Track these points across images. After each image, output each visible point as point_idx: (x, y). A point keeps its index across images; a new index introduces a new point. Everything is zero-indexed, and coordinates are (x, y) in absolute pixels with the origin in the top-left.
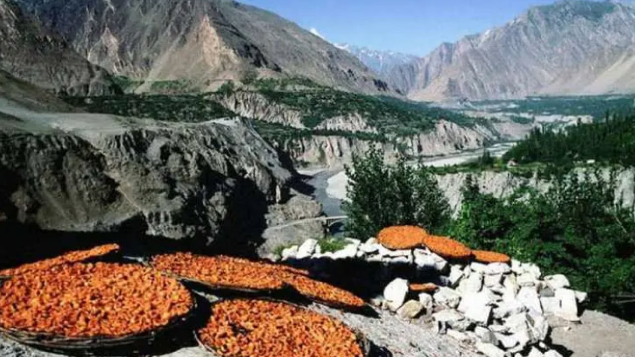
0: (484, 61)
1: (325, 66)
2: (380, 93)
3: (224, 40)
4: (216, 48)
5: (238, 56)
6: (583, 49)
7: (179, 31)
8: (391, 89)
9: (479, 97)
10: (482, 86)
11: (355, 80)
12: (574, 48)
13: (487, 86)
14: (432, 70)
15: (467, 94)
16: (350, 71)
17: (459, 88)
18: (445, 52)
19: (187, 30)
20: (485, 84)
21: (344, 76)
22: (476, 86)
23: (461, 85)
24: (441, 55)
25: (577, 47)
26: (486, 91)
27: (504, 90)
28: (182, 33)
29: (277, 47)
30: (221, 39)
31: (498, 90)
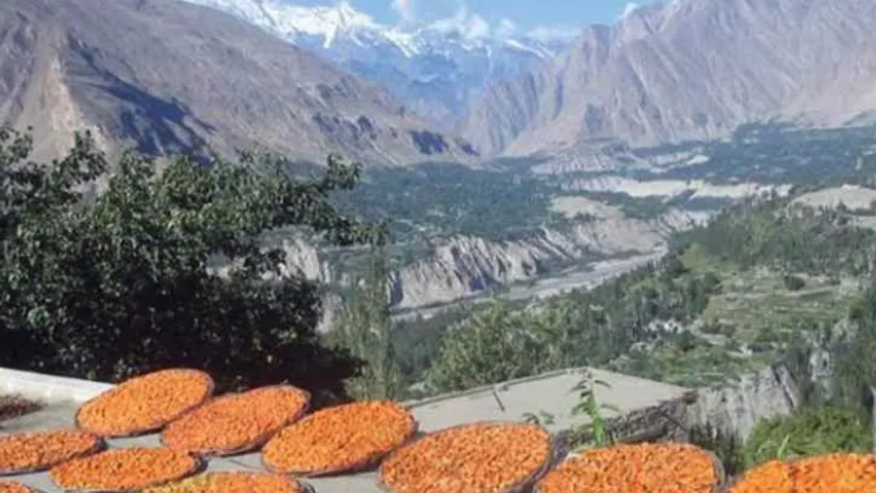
0: (661, 65)
1: (307, 116)
2: (425, 158)
3: (82, 110)
4: (70, 123)
5: (107, 137)
6: (862, 26)
7: (10, 86)
8: (452, 145)
9: (650, 140)
10: (657, 117)
11: (373, 137)
12: (843, 25)
13: (667, 114)
14: (570, 83)
15: (624, 136)
16: (363, 121)
17: (610, 124)
18: (594, 43)
19: (24, 85)
20: (662, 112)
21: (349, 132)
22: (644, 119)
23: (614, 116)
24: (586, 49)
25: (848, 22)
26: (665, 124)
27: (701, 120)
28: (16, 89)
29: (213, 87)
30: (78, 107)
31: (689, 121)
